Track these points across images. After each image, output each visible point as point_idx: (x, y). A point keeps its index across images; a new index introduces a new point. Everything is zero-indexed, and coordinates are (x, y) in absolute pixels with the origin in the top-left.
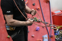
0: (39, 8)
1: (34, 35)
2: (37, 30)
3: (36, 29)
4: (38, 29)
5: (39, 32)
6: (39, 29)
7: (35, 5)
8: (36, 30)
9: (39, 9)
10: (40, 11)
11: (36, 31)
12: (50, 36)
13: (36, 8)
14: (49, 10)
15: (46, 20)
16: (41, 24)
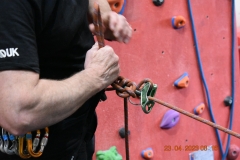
0: (182, 17)
1: (153, 147)
2: (165, 128)
3: (161, 121)
4: (173, 123)
5: (175, 132)
6: (179, 123)
7: (165, 6)
8: (162, 124)
9: (182, 22)
10: (187, 35)
11: (163, 132)
12: (224, 151)
13: (166, 18)
14: (227, 30)
15: (212, 79)
16: (185, 95)
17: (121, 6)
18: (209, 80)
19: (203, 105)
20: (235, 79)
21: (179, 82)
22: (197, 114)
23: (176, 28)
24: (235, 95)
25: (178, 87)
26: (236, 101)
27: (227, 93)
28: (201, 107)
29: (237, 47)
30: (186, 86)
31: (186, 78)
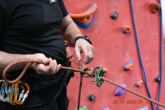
0: (129, 26)
2: (118, 95)
4: (123, 92)
7: (118, 19)
8: (116, 92)
9: (128, 29)
10: (132, 37)
13: (119, 26)
14: (157, 34)
15: (148, 65)
16: (130, 75)
17: (91, 19)
18: (146, 66)
19: (142, 81)
20: (162, 65)
21: (127, 66)
22: (138, 86)
23: (125, 33)
24: (162, 75)
25: (126, 70)
26: (162, 79)
27: (157, 74)
28: (140, 82)
29: (163, 46)
30: (131, 69)
31: (131, 64)
